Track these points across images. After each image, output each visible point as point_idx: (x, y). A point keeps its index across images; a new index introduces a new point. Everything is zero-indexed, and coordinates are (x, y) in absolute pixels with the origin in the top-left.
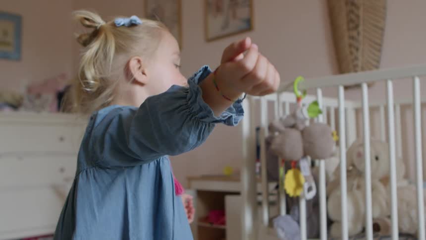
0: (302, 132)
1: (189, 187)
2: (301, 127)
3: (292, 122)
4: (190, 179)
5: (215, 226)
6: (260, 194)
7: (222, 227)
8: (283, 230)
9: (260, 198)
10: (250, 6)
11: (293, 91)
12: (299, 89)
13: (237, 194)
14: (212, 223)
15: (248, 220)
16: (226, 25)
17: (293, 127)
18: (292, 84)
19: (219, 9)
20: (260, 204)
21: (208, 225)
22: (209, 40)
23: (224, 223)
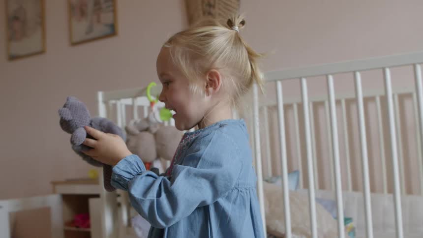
0: (155, 135)
1: (54, 192)
2: (154, 130)
3: (146, 125)
4: (55, 183)
5: (82, 229)
6: (119, 196)
7: (87, 230)
8: (140, 228)
9: (119, 200)
10: (114, 11)
11: (146, 95)
12: (152, 95)
13: (97, 196)
14: (77, 227)
15: (108, 222)
16: (90, 30)
17: (147, 130)
18: (146, 89)
19: (83, 13)
20: (119, 205)
21: (74, 229)
22: (74, 44)
23: (89, 226)
